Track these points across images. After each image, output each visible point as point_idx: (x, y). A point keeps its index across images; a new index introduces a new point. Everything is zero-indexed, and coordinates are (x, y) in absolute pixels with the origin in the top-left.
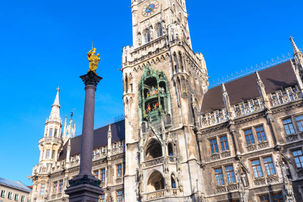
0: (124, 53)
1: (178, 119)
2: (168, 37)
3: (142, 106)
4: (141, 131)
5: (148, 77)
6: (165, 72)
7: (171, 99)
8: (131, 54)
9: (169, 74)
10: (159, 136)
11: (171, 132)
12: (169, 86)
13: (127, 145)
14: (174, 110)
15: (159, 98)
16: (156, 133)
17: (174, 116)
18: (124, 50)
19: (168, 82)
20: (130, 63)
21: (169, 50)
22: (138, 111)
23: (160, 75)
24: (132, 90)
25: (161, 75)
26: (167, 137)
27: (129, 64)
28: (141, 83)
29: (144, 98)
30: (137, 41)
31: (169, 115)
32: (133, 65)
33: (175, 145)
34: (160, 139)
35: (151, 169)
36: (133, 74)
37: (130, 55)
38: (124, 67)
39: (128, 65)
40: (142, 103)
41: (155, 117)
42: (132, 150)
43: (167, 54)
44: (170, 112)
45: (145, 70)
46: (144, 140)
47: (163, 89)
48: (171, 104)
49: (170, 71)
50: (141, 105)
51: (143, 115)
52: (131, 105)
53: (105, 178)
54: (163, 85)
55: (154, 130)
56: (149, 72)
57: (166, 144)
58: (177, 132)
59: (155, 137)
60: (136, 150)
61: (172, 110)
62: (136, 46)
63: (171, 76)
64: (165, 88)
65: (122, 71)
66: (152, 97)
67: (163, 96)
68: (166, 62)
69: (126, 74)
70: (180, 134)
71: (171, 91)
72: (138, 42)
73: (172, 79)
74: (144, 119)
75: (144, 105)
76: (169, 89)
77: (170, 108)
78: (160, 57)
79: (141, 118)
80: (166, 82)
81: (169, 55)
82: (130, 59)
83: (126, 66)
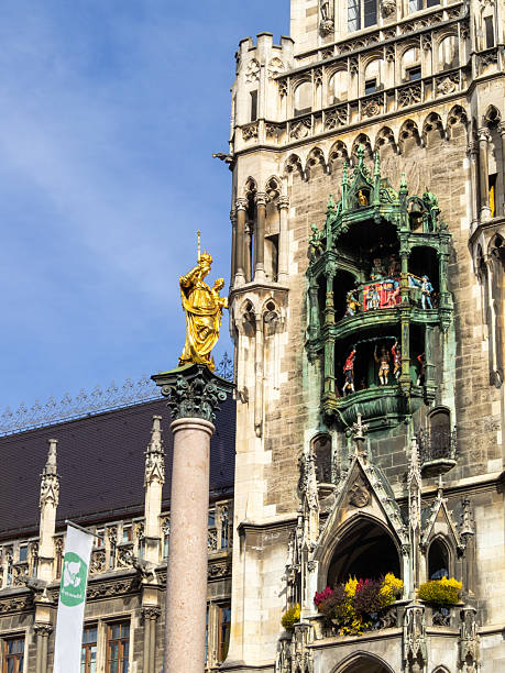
0: (244, 72)
1: (484, 438)
2: (466, 21)
3: (321, 352)
4: (312, 477)
5: (359, 217)
6: (442, 199)
7: (458, 339)
8: (282, 80)
9: (461, 214)
10: (390, 510)
11: (446, 492)
12: (454, 272)
13: (242, 528)
14: (469, 392)
15: (405, 325)
16: (382, 495)
17: (467, 420)
18: (246, 57)
19: (452, 255)
20: (276, 128)
21: (469, 94)
22: (300, 372)
23: (414, 215)
24: (276, 266)
25: (424, 211)
26: (426, 512)
27: (269, 134)
28: (324, 241)
29: (331, 318)
30: (309, 13)
31: (446, 412)
32: (286, 140)
33: (460, 553)
34: (397, 525)
35: (347, 651)
36: (284, 188)
37: (274, 87)
38: (241, 145)
39: (263, 140)
40: (322, 340)
41: (378, 414)
42: (261, 556)
43: (458, 110)
44: (449, 401)
45: (345, 176)
46: (324, 516)
47: (426, 286)
48: (459, 363)
49: (466, 199)
50: (314, 348)
51: (324, 401)
52: (266, 343)
53: (125, 661)
54: (426, 262)
55: (373, 480)
56: (367, 194)
57: (423, 548)
58: (472, 496)
59: (373, 511)
60: (282, 559)
61: (459, 388)
62: (305, 37)
63: (465, 227)
64: (435, 281)
65: (233, 166)
66: (370, 321)
67: (423, 318)
68: (448, 149)
69: (251, 182)
70: (487, 504)
71: (462, 296)
72: (316, 18)
73: (473, 240)
74: (329, 420)
75: (330, 350)
76: (452, 287)
77: (449, 379)
78: (420, 120)
79: (313, 408)
80: (442, 250)
81: (464, 119)
82: (275, 107)
83: (252, 143)
